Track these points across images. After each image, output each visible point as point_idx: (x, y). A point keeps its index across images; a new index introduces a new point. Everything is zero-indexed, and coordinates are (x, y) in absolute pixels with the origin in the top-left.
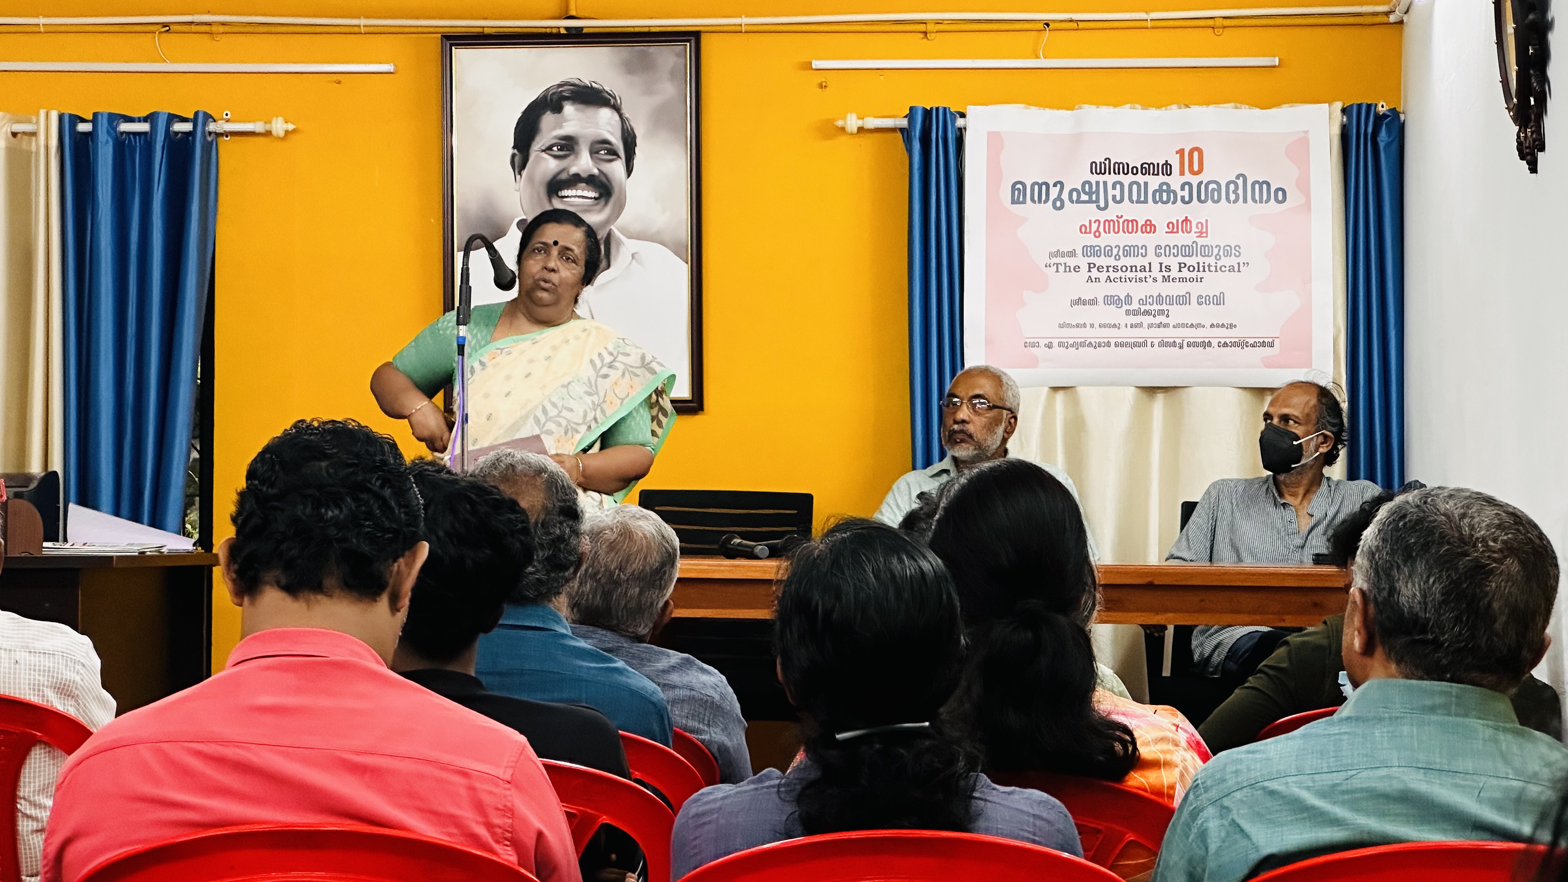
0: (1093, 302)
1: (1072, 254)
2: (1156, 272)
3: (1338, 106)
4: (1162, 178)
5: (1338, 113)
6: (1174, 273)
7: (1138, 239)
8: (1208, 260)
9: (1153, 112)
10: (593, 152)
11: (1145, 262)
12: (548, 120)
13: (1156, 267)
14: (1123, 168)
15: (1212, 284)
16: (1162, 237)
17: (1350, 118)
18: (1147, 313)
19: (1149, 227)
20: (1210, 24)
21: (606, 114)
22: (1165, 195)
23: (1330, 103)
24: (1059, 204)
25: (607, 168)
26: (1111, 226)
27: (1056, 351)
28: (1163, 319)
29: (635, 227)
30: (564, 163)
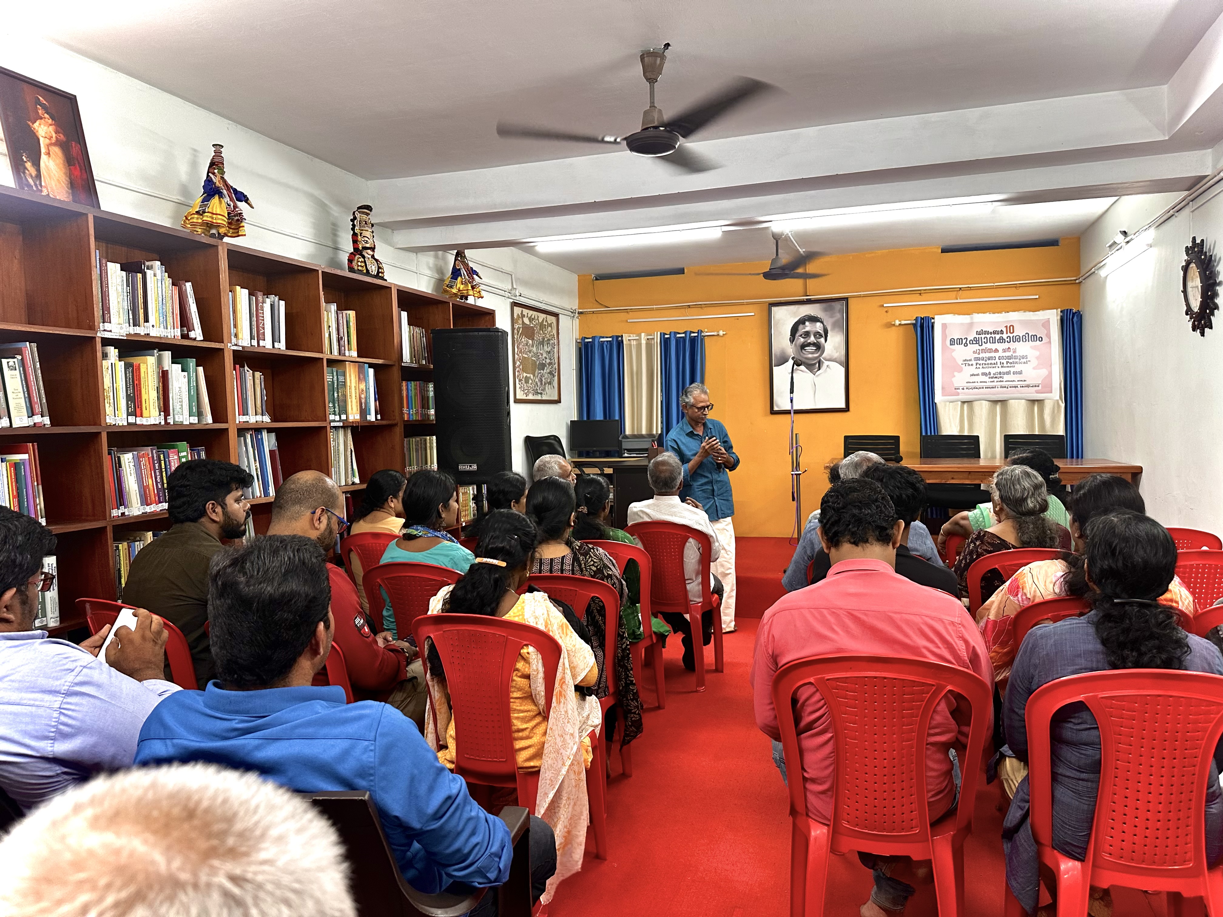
0: (978, 375)
1: (970, 360)
2: (999, 364)
3: (1059, 310)
4: (1000, 335)
5: (1059, 312)
6: (1005, 365)
7: (993, 355)
8: (1016, 360)
9: (997, 315)
10: (815, 336)
11: (995, 362)
12: (801, 326)
14: (987, 333)
15: (1018, 368)
16: (1000, 354)
17: (1064, 314)
18: (996, 377)
19: (996, 351)
20: (1016, 286)
21: (818, 324)
22: (1001, 340)
23: (1057, 309)
24: (966, 345)
25: (819, 340)
26: (984, 351)
27: (966, 390)
28: (1001, 379)
29: (828, 357)
30: (806, 339)
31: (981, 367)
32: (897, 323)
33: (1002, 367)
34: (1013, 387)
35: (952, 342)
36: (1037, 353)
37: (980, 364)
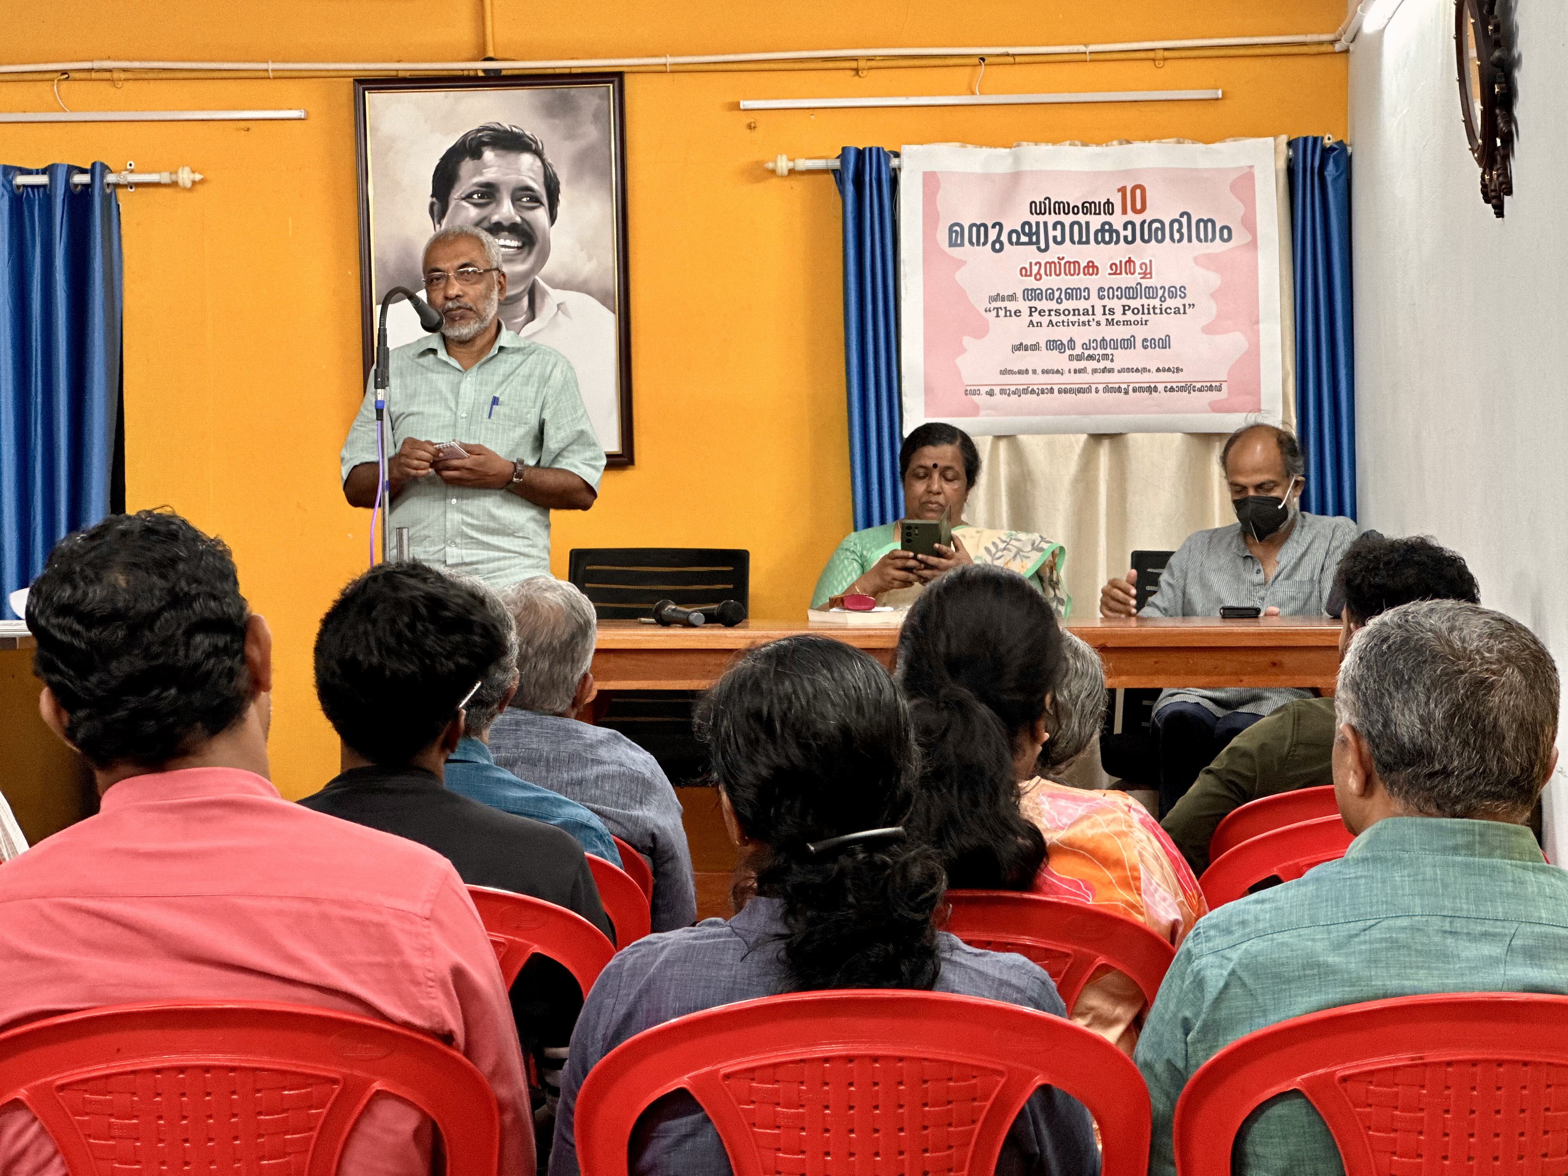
0: (1035, 347)
1: (1012, 298)
2: (1099, 316)
3: (1284, 139)
4: (1103, 218)
5: (1284, 146)
7: (1079, 281)
9: (1092, 149)
10: (515, 200)
11: (1086, 304)
12: (467, 166)
13: (1099, 310)
14: (1063, 208)
16: (1104, 279)
17: (1295, 152)
18: (1091, 357)
19: (1091, 268)
20: (1150, 56)
21: (527, 159)
24: (998, 247)
25: (529, 215)
26: (1054, 268)
27: (998, 398)
28: (1107, 364)
29: (562, 276)
31: (1045, 320)
32: (783, 164)
33: (1109, 323)
34: (1141, 390)
35: (956, 234)
36: (1214, 280)
37: (1041, 313)
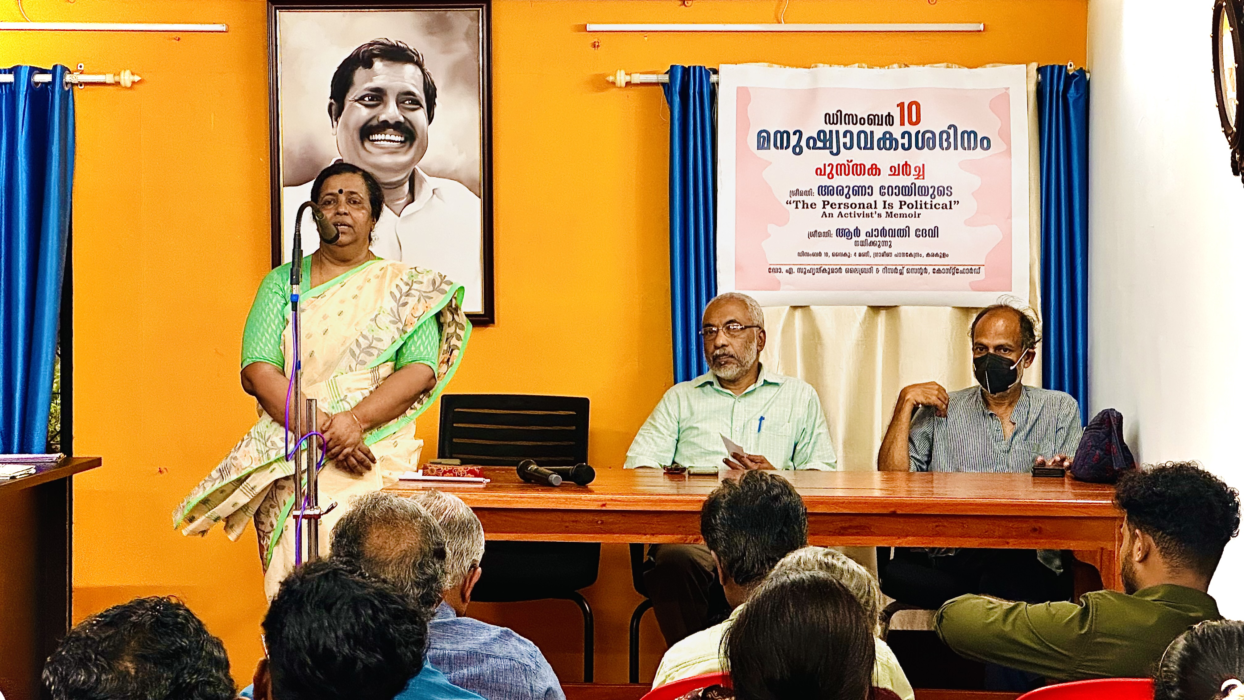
1: (809, 193)
2: (880, 209)
3: (1034, 66)
4: (885, 128)
5: (1034, 73)
6: (896, 210)
7: (864, 180)
8: (924, 199)
9: (877, 71)
10: (399, 103)
11: (870, 200)
12: (360, 74)
13: (880, 205)
14: (852, 119)
15: (928, 219)
16: (885, 179)
17: (1044, 77)
18: (873, 244)
19: (875, 170)
22: (888, 143)
23: (1027, 64)
24: (798, 151)
25: (410, 115)
26: (843, 169)
27: (796, 274)
28: (886, 249)
29: (435, 167)
30: (374, 112)
31: (836, 212)
32: (621, 78)
33: (890, 215)
34: (913, 271)
35: (763, 139)
36: (976, 181)
37: (832, 206)
